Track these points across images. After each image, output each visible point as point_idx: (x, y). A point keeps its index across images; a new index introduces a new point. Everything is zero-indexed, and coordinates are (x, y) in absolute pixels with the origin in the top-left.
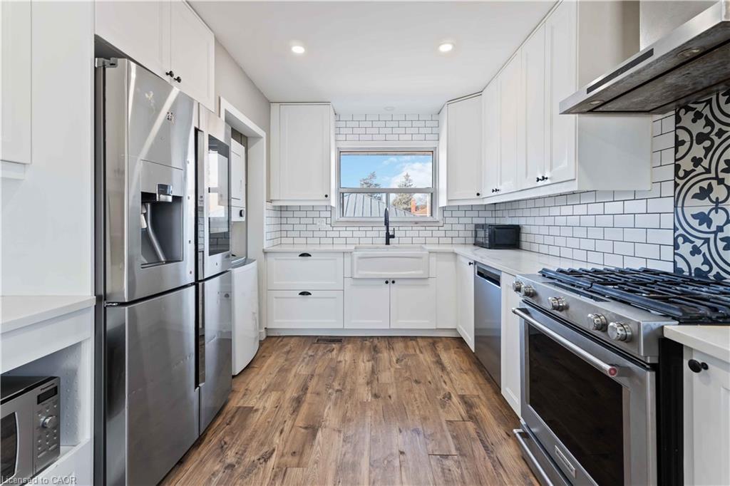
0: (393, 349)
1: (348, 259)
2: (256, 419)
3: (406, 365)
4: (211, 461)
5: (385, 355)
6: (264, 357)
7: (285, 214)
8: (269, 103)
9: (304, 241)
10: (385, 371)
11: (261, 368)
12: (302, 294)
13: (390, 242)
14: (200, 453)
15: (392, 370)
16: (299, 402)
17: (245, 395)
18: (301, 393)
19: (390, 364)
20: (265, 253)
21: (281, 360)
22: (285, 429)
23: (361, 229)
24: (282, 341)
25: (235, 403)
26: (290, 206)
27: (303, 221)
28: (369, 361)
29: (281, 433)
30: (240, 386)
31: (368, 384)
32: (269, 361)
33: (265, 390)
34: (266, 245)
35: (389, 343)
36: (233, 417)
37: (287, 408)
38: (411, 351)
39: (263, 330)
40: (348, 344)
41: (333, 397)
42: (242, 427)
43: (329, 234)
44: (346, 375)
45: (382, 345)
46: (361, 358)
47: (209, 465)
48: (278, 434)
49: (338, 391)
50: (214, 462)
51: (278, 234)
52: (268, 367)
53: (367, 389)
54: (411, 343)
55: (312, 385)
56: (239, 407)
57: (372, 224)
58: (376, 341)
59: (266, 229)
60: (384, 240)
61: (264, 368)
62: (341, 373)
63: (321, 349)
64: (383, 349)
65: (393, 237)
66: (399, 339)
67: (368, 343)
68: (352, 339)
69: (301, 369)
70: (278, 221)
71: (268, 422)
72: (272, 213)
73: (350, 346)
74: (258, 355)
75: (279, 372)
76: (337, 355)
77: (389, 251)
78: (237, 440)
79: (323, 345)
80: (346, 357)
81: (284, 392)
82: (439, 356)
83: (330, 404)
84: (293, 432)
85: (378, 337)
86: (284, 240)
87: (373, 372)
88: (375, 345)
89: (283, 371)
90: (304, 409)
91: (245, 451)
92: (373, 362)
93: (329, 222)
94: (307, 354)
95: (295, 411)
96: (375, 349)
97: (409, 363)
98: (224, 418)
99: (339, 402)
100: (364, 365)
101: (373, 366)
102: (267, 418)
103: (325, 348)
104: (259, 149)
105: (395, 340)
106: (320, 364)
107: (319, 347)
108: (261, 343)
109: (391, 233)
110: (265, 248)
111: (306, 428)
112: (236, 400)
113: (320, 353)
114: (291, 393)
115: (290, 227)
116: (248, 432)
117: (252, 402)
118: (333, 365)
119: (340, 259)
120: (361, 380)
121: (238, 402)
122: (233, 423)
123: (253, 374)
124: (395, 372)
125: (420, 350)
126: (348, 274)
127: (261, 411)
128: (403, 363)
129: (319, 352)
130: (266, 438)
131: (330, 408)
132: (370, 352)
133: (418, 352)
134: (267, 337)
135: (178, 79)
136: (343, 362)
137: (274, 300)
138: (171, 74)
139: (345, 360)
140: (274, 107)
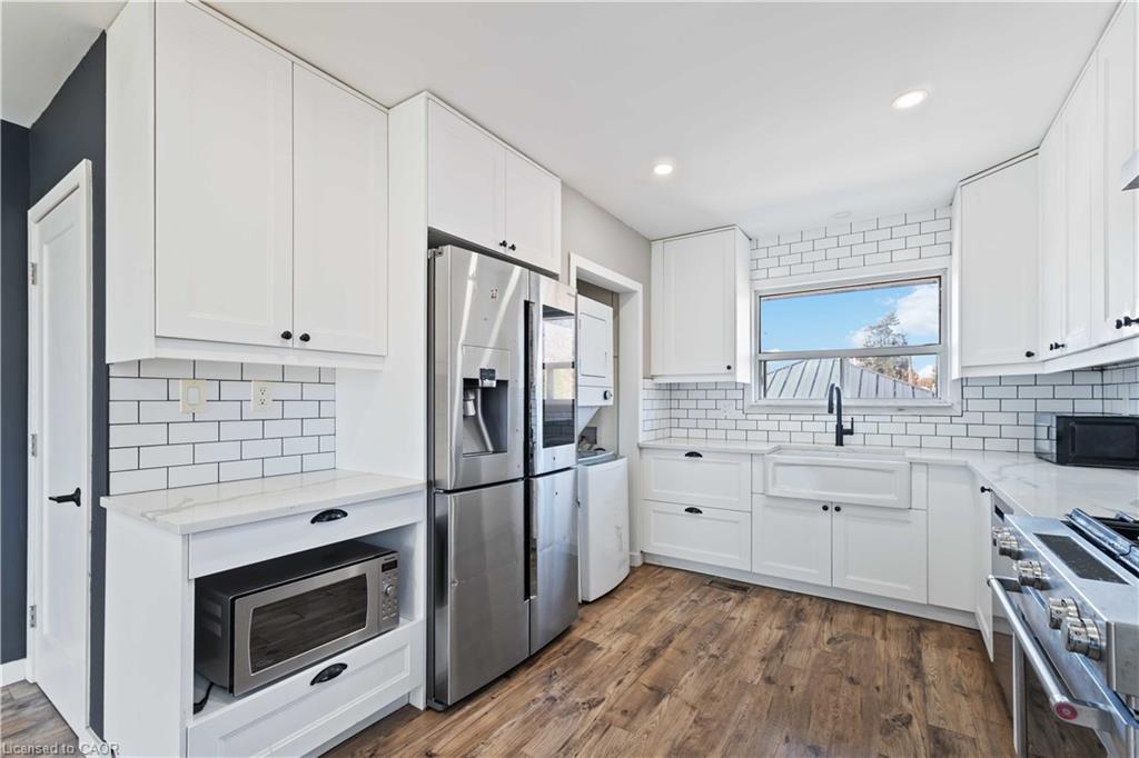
0: (831, 620)
1: (757, 466)
2: (596, 658)
3: (845, 651)
4: (536, 687)
5: (811, 627)
6: (632, 588)
7: (676, 394)
8: (649, 242)
9: (702, 433)
10: (801, 649)
11: (623, 601)
12: (690, 510)
13: (844, 442)
14: (528, 675)
15: (815, 652)
16: (655, 655)
17: (593, 627)
18: (660, 644)
19: (815, 642)
20: (641, 449)
21: (651, 598)
22: (625, 681)
23: (793, 417)
24: (661, 572)
25: (577, 634)
26: (683, 384)
27: (702, 404)
28: (779, 628)
29: (619, 684)
30: (591, 615)
31: (763, 659)
32: (635, 595)
33: (618, 629)
34: (642, 438)
35: (828, 611)
36: (572, 648)
37: (637, 657)
38: (865, 632)
39: (638, 554)
40: (756, 596)
41: (702, 662)
42: (579, 662)
43: (741, 425)
44: (733, 639)
45: (815, 610)
46: (771, 619)
47: (532, 689)
48: (615, 683)
49: (713, 656)
50: (539, 688)
51: (665, 423)
52: (632, 601)
53: (758, 665)
54: (869, 619)
55: (679, 639)
56: (582, 640)
57: (812, 409)
58: (805, 602)
59: (642, 415)
60: (833, 438)
61: (627, 602)
62: (728, 634)
63: (712, 594)
64: (813, 617)
65: (850, 432)
66: (851, 608)
67: (790, 603)
68: (767, 591)
69: (673, 615)
70: (665, 404)
71: (609, 667)
72: (653, 394)
73: (757, 600)
74: (625, 584)
75: (644, 609)
76: (733, 609)
77: (841, 456)
78: (568, 674)
79: (716, 590)
80: (743, 614)
81: (640, 636)
82: (919, 653)
83: (695, 670)
84: (632, 688)
85: (811, 597)
86: (675, 432)
87: (780, 645)
88: (800, 607)
89: (649, 611)
90: (658, 665)
91: (572, 689)
92: (786, 632)
93: (740, 406)
94: (687, 596)
95: (646, 664)
96: (799, 615)
97: (853, 649)
98: (563, 646)
99: (708, 671)
100: (770, 632)
101: (783, 637)
102: (609, 661)
103: (716, 595)
104: (633, 310)
105: (842, 608)
106: (702, 614)
107: (710, 591)
108: (633, 569)
109: (847, 426)
110: (640, 441)
111: (651, 689)
112: (582, 631)
113: (708, 600)
114: (649, 640)
115: (682, 414)
116: (583, 670)
117: (598, 638)
118: (720, 620)
119: (746, 464)
120: (755, 652)
121: (584, 633)
122: (570, 655)
123: (610, 606)
124: (818, 655)
125: (884, 633)
126: (758, 488)
127: (604, 651)
128: (839, 646)
129: (707, 598)
130: (600, 684)
131: (692, 674)
132: (788, 617)
133: (878, 635)
134: (644, 564)
135: (513, 248)
136: (738, 620)
137: (653, 514)
138: (504, 244)
139: (741, 619)
140: (656, 247)
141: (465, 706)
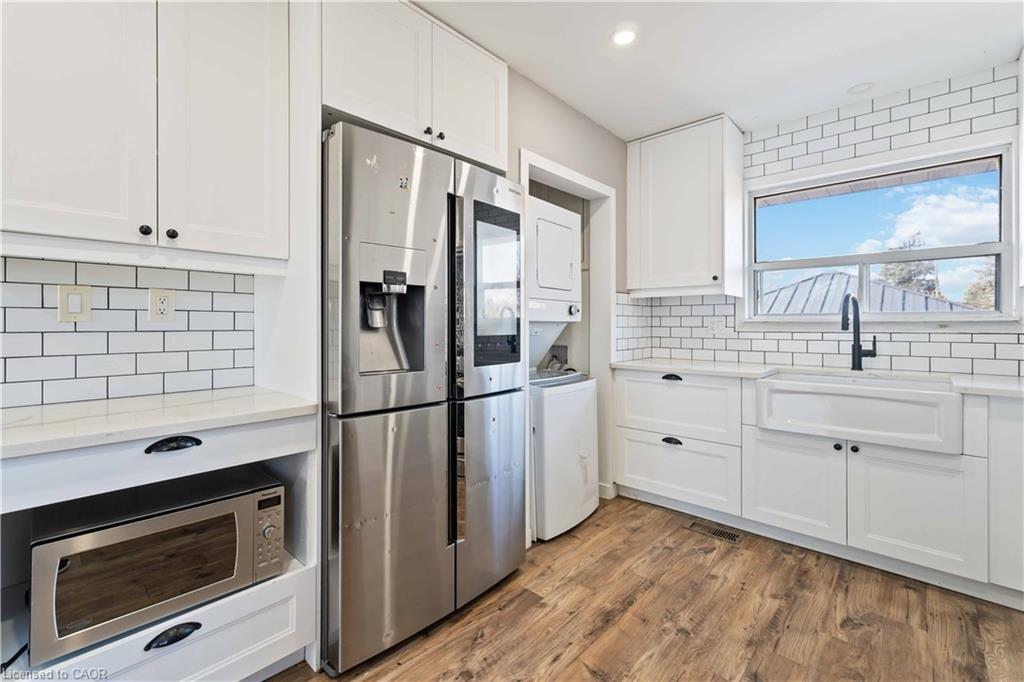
0: (847, 590)
1: (749, 392)
2: (537, 617)
3: (866, 641)
4: (454, 653)
5: (819, 597)
6: (598, 525)
7: (657, 311)
8: (623, 144)
9: (686, 354)
10: (803, 632)
11: (584, 542)
12: (668, 440)
13: (863, 366)
14: (450, 633)
15: (823, 637)
16: (608, 621)
17: (542, 574)
18: (618, 606)
19: (823, 623)
20: (613, 370)
21: (618, 540)
22: (562, 657)
23: (795, 336)
24: (635, 508)
25: (524, 582)
26: (666, 298)
27: (686, 322)
28: (774, 596)
29: (554, 660)
30: (544, 556)
31: (750, 643)
32: (601, 535)
33: (571, 579)
34: (615, 359)
35: (841, 577)
36: (511, 601)
37: (586, 621)
38: (896, 613)
39: (609, 485)
40: (747, 548)
41: (667, 639)
42: (514, 622)
43: (731, 345)
44: (712, 606)
45: (822, 576)
46: (763, 582)
47: (449, 656)
48: (549, 659)
49: (681, 630)
50: (456, 655)
51: (644, 343)
52: (593, 544)
53: (742, 652)
54: (901, 593)
55: (644, 599)
56: (526, 590)
57: (822, 327)
58: (811, 561)
59: (615, 333)
60: (848, 361)
61: (589, 543)
62: (704, 600)
63: (691, 541)
64: (821, 585)
65: (872, 354)
66: (873, 575)
67: (790, 560)
68: (760, 541)
69: (640, 566)
70: (643, 322)
71: (548, 633)
72: (629, 310)
73: (747, 554)
74: (591, 520)
75: (605, 556)
76: (715, 563)
77: (860, 383)
78: (496, 640)
79: (698, 536)
80: (729, 570)
81: (595, 591)
82: (981, 656)
83: (655, 650)
84: (569, 670)
85: (819, 555)
86: (656, 352)
87: (773, 623)
88: (804, 568)
89: (613, 557)
90: (609, 637)
91: (495, 662)
92: (783, 603)
93: (730, 323)
94: (662, 542)
95: (594, 634)
96: (802, 578)
97: (878, 639)
98: (501, 598)
99: (673, 653)
100: (761, 603)
101: (779, 611)
102: (549, 625)
103: (697, 542)
104: (605, 218)
105: (861, 574)
106: (676, 567)
107: (689, 537)
108: (603, 502)
109: (867, 346)
110: (613, 361)
111: (594, 673)
112: (529, 578)
113: (685, 549)
114: (604, 600)
115: (665, 332)
116: (514, 635)
117: (544, 591)
118: (696, 578)
119: (734, 390)
120: (739, 630)
121: (530, 581)
122: (507, 610)
123: (569, 547)
124: (828, 645)
125: (924, 618)
126: (750, 419)
127: (548, 609)
128: (858, 633)
129: (685, 545)
130: (532, 656)
131: (651, 656)
132: (787, 580)
133: (915, 620)
134: (618, 497)
135: (441, 136)
136: (721, 580)
137: (626, 442)
138: (428, 131)
139: (725, 578)
140: (633, 149)
141: (363, 672)
